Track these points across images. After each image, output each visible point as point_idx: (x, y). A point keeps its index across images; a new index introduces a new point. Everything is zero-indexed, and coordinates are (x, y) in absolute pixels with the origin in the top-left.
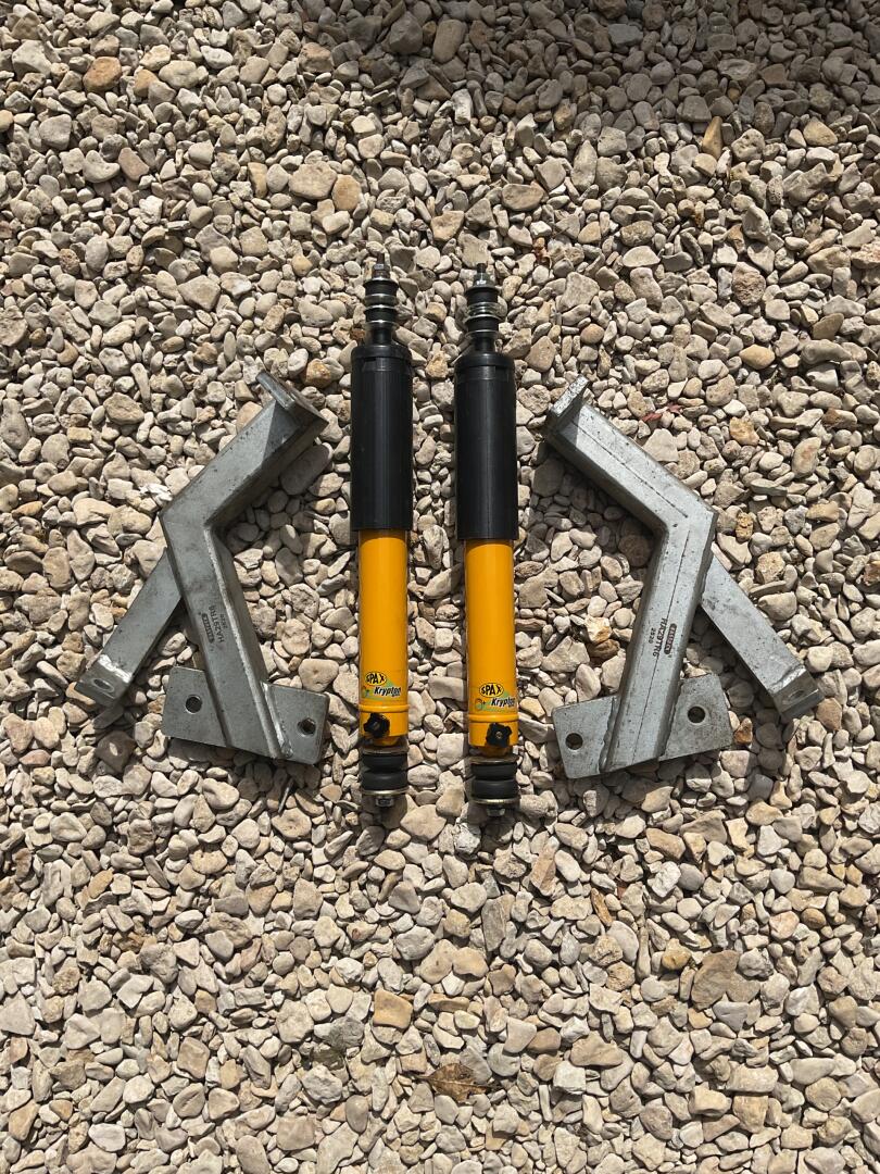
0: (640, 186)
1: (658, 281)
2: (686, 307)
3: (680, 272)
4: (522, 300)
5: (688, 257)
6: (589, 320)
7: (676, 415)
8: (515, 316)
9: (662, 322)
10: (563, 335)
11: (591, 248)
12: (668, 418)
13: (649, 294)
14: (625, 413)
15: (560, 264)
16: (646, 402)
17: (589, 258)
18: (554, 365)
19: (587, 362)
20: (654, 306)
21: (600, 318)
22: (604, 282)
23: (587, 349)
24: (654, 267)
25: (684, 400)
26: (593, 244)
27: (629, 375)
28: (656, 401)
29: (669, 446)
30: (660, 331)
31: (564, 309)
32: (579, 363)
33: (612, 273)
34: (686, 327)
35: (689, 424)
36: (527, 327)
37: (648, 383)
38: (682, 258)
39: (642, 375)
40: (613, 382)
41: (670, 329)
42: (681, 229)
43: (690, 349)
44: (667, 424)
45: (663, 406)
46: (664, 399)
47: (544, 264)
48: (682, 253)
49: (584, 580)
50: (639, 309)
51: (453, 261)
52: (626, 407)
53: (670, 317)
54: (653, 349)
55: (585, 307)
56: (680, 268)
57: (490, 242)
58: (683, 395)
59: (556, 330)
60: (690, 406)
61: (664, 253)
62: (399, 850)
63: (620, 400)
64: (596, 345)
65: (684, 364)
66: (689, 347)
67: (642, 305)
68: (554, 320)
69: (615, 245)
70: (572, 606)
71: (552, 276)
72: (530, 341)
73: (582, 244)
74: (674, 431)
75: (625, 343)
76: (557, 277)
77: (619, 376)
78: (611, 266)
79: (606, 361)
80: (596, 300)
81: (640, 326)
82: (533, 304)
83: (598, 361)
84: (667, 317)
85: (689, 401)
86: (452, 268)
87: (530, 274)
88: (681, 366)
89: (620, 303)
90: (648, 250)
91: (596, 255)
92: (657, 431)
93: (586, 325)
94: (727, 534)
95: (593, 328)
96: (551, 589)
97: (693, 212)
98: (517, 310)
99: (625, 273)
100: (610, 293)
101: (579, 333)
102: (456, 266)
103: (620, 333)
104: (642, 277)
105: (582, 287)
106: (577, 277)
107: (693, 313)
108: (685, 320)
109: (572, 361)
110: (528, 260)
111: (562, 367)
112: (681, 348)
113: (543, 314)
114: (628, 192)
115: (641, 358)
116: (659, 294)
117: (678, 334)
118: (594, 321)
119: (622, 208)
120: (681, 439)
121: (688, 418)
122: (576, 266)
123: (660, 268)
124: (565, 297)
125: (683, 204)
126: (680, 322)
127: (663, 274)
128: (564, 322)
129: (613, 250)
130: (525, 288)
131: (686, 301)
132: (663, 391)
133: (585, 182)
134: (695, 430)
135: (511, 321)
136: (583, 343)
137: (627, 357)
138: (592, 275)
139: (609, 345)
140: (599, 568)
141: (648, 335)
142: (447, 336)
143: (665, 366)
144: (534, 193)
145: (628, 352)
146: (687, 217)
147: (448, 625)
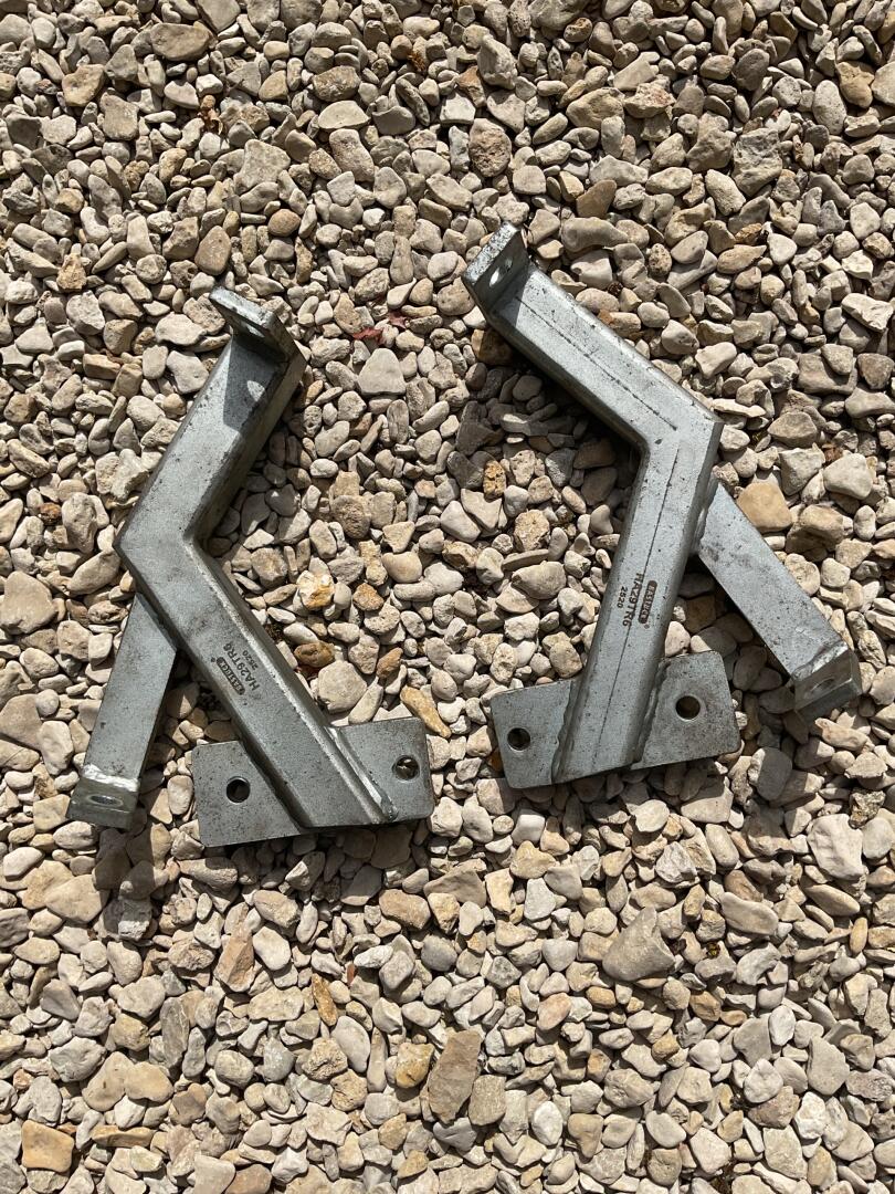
0: (340, 20)
1: (368, 148)
2: (407, 182)
3: (401, 135)
4: (185, 179)
5: (407, 113)
6: (278, 203)
7: (401, 330)
8: (177, 201)
9: (377, 204)
10: (242, 224)
11: (276, 107)
12: (390, 334)
13: (356, 166)
14: (330, 329)
15: (234, 130)
16: (360, 313)
17: (275, 122)
18: (230, 265)
19: (279, 261)
20: (366, 182)
21: (291, 200)
22: (296, 153)
23: (277, 243)
24: (361, 129)
25: (409, 309)
26: (281, 100)
27: (335, 277)
28: (373, 312)
29: (391, 371)
30: (374, 216)
32: (269, 264)
33: (305, 138)
34: (409, 209)
36: (193, 214)
37: (362, 287)
38: (398, 115)
39: (354, 276)
40: (314, 287)
41: (389, 212)
42: (398, 76)
43: (415, 239)
44: (389, 342)
45: (383, 318)
46: (383, 309)
47: (215, 131)
50: (344, 187)
51: (93, 132)
52: (332, 321)
53: (387, 195)
54: (369, 242)
56: (398, 131)
57: (141, 105)
58: (408, 301)
59: (231, 219)
60: (418, 316)
61: (376, 109)
62: (50, 937)
63: (325, 310)
64: (291, 236)
65: (408, 259)
66: (414, 237)
67: (346, 180)
69: (309, 102)
70: (271, 596)
71: (226, 146)
72: (194, 233)
73: (265, 102)
74: (400, 353)
75: (327, 234)
76: (233, 147)
77: (324, 278)
78: (304, 129)
79: (305, 259)
80: (286, 177)
81: (347, 210)
82: (199, 184)
83: (294, 259)
84: (382, 196)
85: (416, 310)
86: (92, 143)
87: (195, 145)
88: (404, 264)
89: (318, 180)
90: (353, 105)
91: (284, 115)
92: (378, 351)
93: (274, 210)
94: (474, 489)
95: (283, 214)
96: (244, 574)
97: (410, 51)
98: (177, 193)
99: (322, 137)
100: (304, 167)
101: (266, 223)
102: (97, 140)
103: (320, 219)
104: (344, 142)
105: (264, 159)
106: (257, 145)
107: (417, 190)
108: (408, 200)
109: (259, 261)
110: (195, 125)
111: (242, 269)
112: (403, 239)
113: (214, 197)
114: (322, 28)
115: (353, 253)
117: (399, 219)
118: (285, 205)
119: (314, 50)
120: (410, 363)
121: (415, 333)
122: (258, 134)
123: (371, 130)
124: (243, 171)
125: (396, 42)
126: (401, 202)
127: (375, 138)
128: (243, 207)
129: (305, 109)
130: (189, 164)
131: (409, 173)
132: (381, 298)
133: (263, 18)
134: (428, 349)
135: (173, 209)
136: (272, 236)
137: (332, 252)
138: (280, 142)
139: (308, 238)
141: (360, 221)
142: (85, 232)
143: (385, 264)
144: (195, 37)
145: (334, 246)
146: (403, 58)
147: (107, 628)
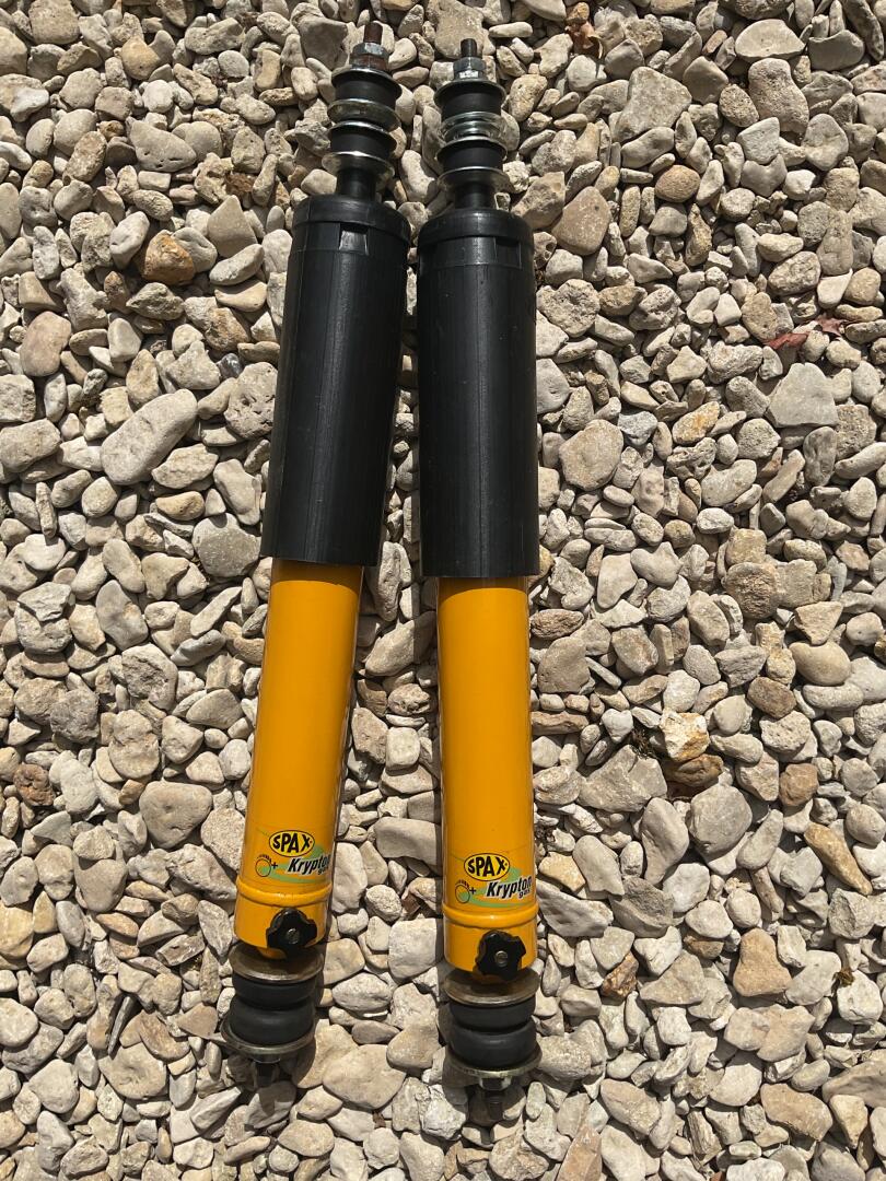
1: (800, 86)
2: (851, 136)
3: (839, 71)
4: (548, 119)
5: (858, 42)
6: (672, 157)
7: (833, 337)
8: (534, 149)
9: (807, 164)
10: (623, 185)
11: (676, 23)
12: (818, 342)
13: (783, 110)
14: (736, 332)
15: (618, 52)
16: (778, 311)
17: (671, 43)
18: (607, 241)
19: (668, 236)
20: (793, 133)
21: (694, 152)
22: (701, 87)
23: (668, 213)
24: (792, 59)
25: (848, 309)
26: (680, 14)
27: (745, 261)
28: (795, 309)
29: (820, 395)
30: (803, 180)
31: (626, 135)
32: (653, 240)
33: (714, 68)
34: (851, 173)
35: (855, 354)
36: (557, 168)
37: (780, 275)
38: (846, 42)
39: (769, 260)
40: (715, 274)
41: (821, 175)
43: (858, 214)
44: (816, 353)
45: (806, 321)
46: (810, 307)
47: (587, 53)
48: (845, 32)
49: (658, 643)
50: (764, 137)
51: (419, 47)
52: (741, 321)
53: (821, 153)
54: (789, 215)
55: (664, 131)
56: (839, 63)
57: (486, 11)
58: (845, 300)
59: (611, 176)
60: (859, 320)
61: (812, 33)
62: (324, 1120)
63: (728, 308)
64: (684, 205)
65: (847, 241)
66: (856, 211)
68: (607, 156)
69: (720, 19)
70: (637, 692)
71: (602, 75)
72: (561, 195)
73: (658, 16)
74: (829, 366)
75: (738, 201)
76: (611, 78)
77: (727, 263)
78: (712, 57)
79: (703, 236)
80: (687, 119)
81: (768, 170)
82: (568, 126)
83: (687, 234)
84: (817, 154)
85: (858, 311)
86: (415, 62)
87: (562, 70)
88: (842, 244)
89: (728, 126)
90: (781, 26)
91: (684, 36)
92: (796, 368)
93: (666, 167)
95: (679, 172)
96: (597, 659)
98: (538, 137)
99: (740, 70)
100: (711, 108)
101: (652, 183)
102: (423, 57)
103: (729, 184)
104: (772, 77)
105: (659, 95)
106: (650, 75)
107: (865, 148)
108: (850, 161)
109: (640, 235)
110: (557, 48)
111: (621, 246)
112: (842, 212)
113: (586, 144)
115: (766, 230)
116: (803, 109)
117: (836, 186)
118: (681, 160)
120: (841, 383)
121: (852, 343)
122: (648, 57)
123: (804, 62)
124: (628, 112)
126: (839, 164)
127: (808, 73)
128: (625, 160)
129: (716, 28)
130: (553, 96)
131: (851, 125)
132: (809, 292)
134: (865, 366)
135: (527, 159)
136: (661, 201)
137: (742, 227)
138: (677, 73)
140: (684, 621)
141: (781, 186)
142: (407, 186)
143: (811, 246)
145: (743, 219)
147: (410, 721)
